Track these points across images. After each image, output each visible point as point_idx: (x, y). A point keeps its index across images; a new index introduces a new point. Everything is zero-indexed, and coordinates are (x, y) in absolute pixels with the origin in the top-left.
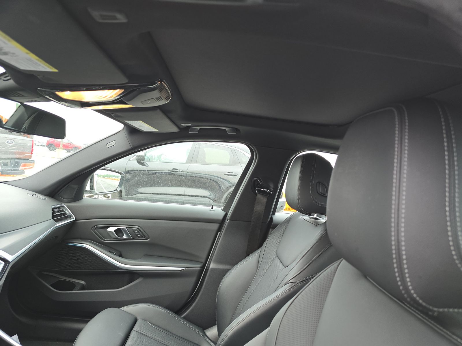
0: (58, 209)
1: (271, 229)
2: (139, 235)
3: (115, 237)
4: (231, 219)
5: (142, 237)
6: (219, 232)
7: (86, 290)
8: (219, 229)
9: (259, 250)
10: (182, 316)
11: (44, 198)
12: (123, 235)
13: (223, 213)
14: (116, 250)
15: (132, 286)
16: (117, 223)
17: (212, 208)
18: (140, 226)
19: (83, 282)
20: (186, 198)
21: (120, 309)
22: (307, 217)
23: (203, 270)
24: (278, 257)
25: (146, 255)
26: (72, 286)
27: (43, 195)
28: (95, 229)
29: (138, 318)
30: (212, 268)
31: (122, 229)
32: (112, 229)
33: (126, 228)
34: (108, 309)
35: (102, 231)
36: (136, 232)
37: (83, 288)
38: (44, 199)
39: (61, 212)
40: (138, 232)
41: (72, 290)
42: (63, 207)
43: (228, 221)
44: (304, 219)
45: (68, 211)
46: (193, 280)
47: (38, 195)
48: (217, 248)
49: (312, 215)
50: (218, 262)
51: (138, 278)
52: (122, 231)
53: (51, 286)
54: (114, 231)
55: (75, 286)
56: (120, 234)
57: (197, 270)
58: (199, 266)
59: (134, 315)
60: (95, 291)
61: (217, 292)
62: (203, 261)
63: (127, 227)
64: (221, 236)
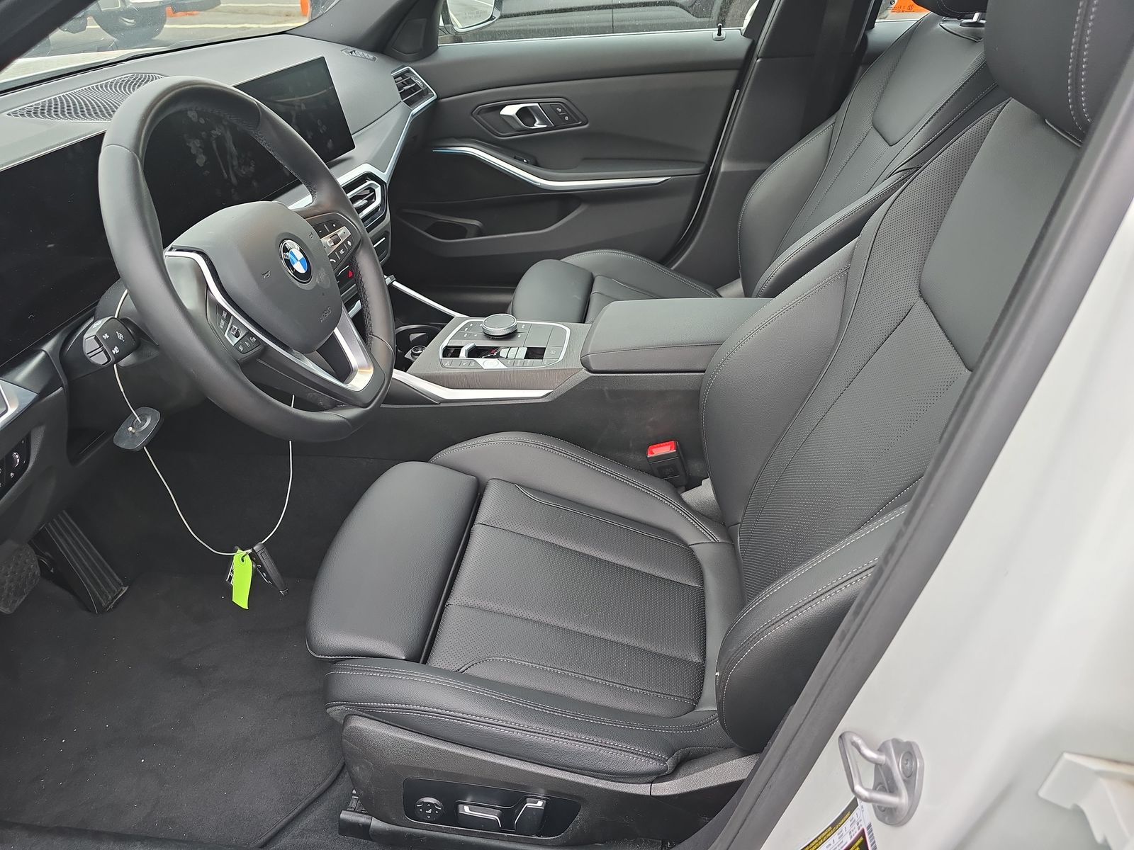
0: (400, 78)
1: (861, 68)
2: (567, 118)
3: (519, 127)
4: (766, 55)
5: (573, 122)
6: (738, 91)
7: (485, 236)
8: (739, 84)
9: (832, 120)
10: (674, 267)
11: (371, 56)
12: (535, 121)
13: (746, 43)
14: (527, 155)
15: (568, 222)
16: (518, 97)
17: (719, 34)
18: (565, 96)
19: (476, 223)
20: (619, 14)
21: (563, 260)
22: (953, 25)
23: (707, 177)
24: (876, 129)
25: (585, 159)
26: (461, 231)
27: (368, 51)
28: (478, 114)
29: (595, 274)
30: (724, 173)
31: (531, 107)
32: (510, 110)
33: (537, 104)
34: (541, 261)
35: (491, 115)
36: (560, 110)
37: (480, 232)
38: (374, 59)
39: (409, 84)
40: (563, 110)
41: (464, 238)
42: (408, 71)
43: (759, 60)
44: (947, 28)
45: (420, 81)
46: (686, 200)
47: (360, 53)
48: (734, 128)
49: (966, 16)
50: (737, 157)
51: (579, 206)
52: (532, 111)
53: (425, 231)
54: (516, 114)
55: (466, 231)
56: (528, 120)
57: (694, 178)
58: (697, 170)
59: (587, 271)
60: (505, 236)
61: (738, 220)
62: (706, 158)
63: (539, 103)
64: (743, 100)
